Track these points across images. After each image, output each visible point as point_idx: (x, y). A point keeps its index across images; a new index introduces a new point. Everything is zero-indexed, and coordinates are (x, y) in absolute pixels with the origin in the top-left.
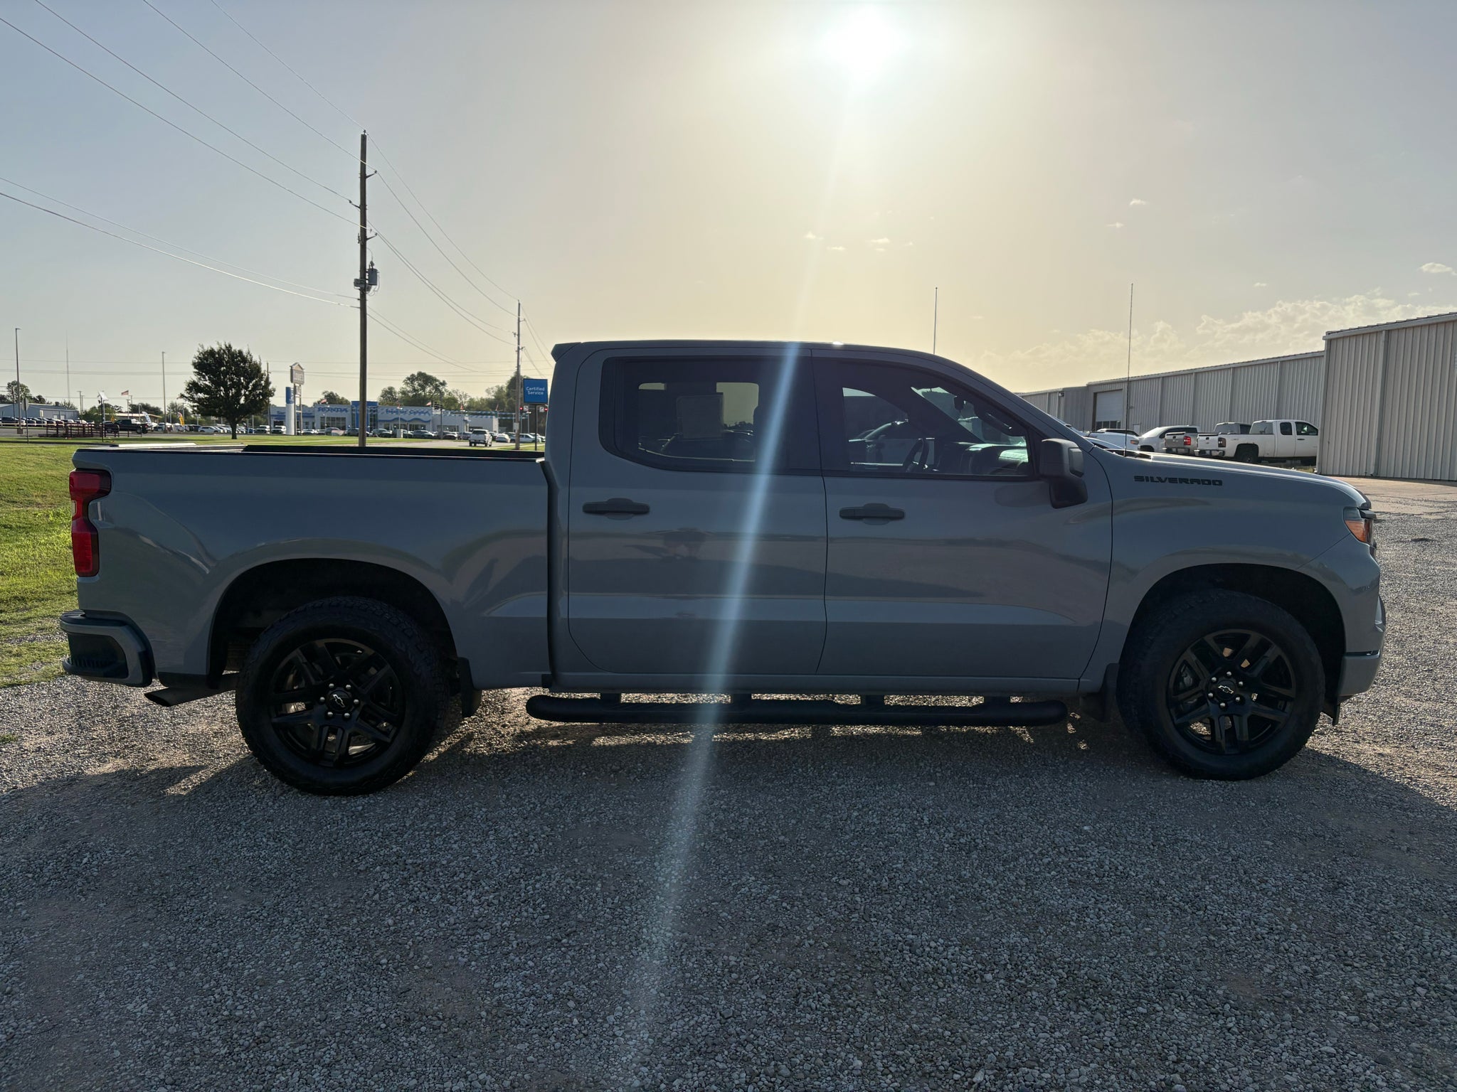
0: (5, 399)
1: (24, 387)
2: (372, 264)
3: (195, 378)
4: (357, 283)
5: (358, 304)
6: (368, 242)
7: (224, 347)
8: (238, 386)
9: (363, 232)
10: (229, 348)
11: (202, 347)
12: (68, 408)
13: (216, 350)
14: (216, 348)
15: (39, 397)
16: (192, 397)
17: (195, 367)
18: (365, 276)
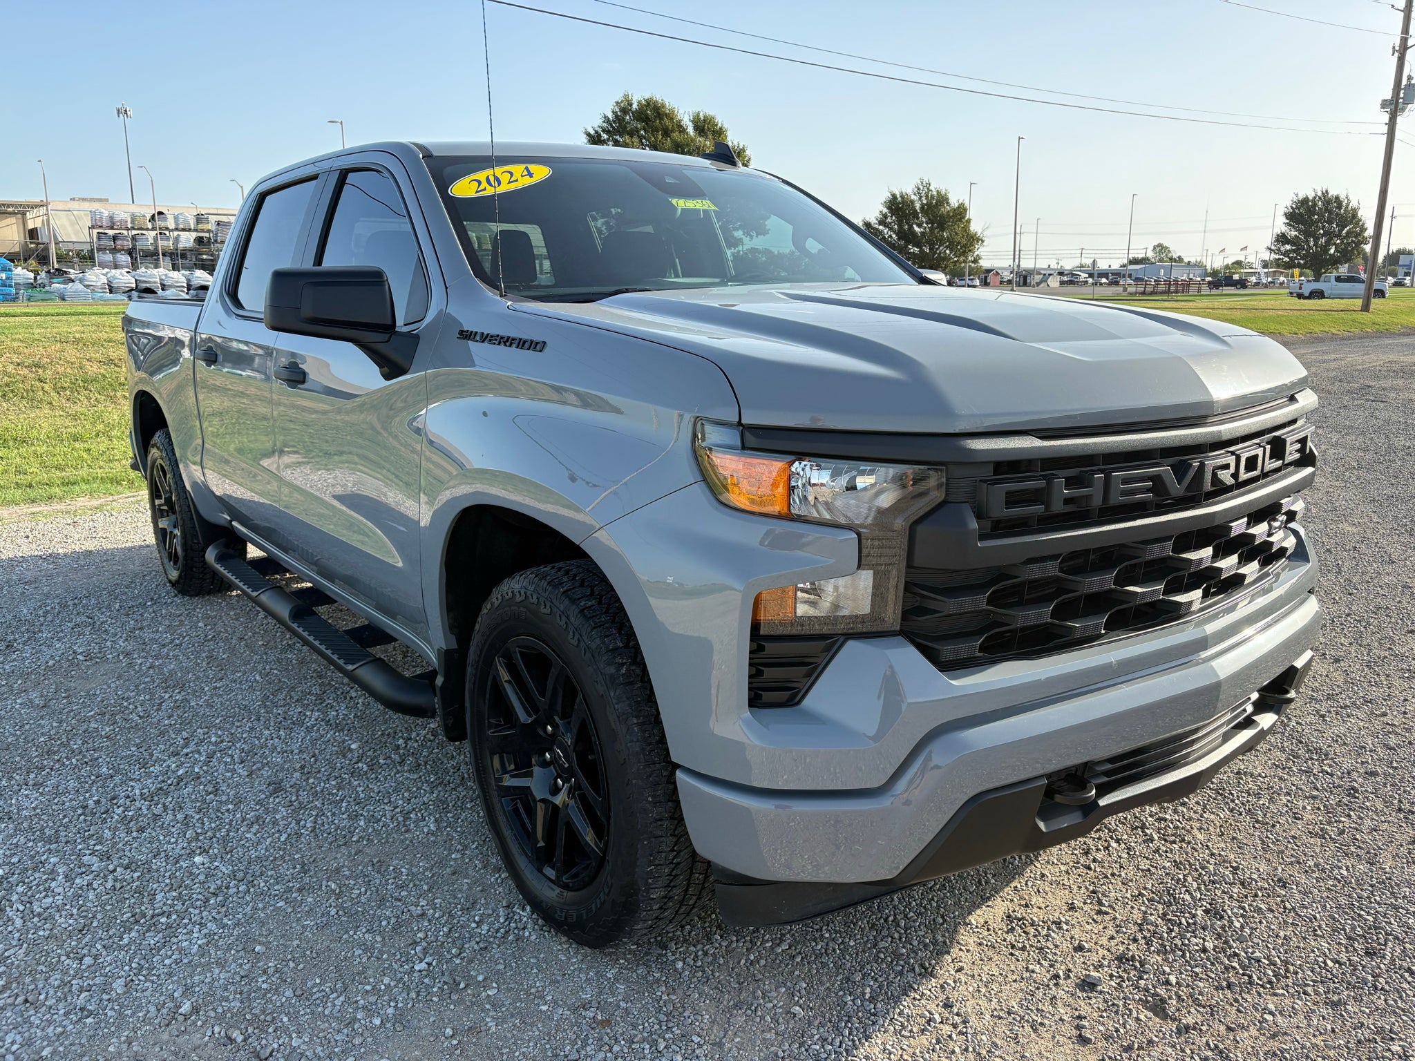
0: (1149, 260)
1: (1167, 248)
2: (1410, 78)
3: (1284, 229)
4: (1384, 104)
5: (1385, 129)
6: (1408, 52)
7: (1319, 194)
8: (1329, 235)
9: (1404, 41)
10: (1325, 193)
11: (1297, 195)
12: (1198, 266)
13: (1311, 198)
14: (1311, 195)
15: (1179, 257)
16: (1279, 250)
17: (1287, 218)
18: (1398, 94)
